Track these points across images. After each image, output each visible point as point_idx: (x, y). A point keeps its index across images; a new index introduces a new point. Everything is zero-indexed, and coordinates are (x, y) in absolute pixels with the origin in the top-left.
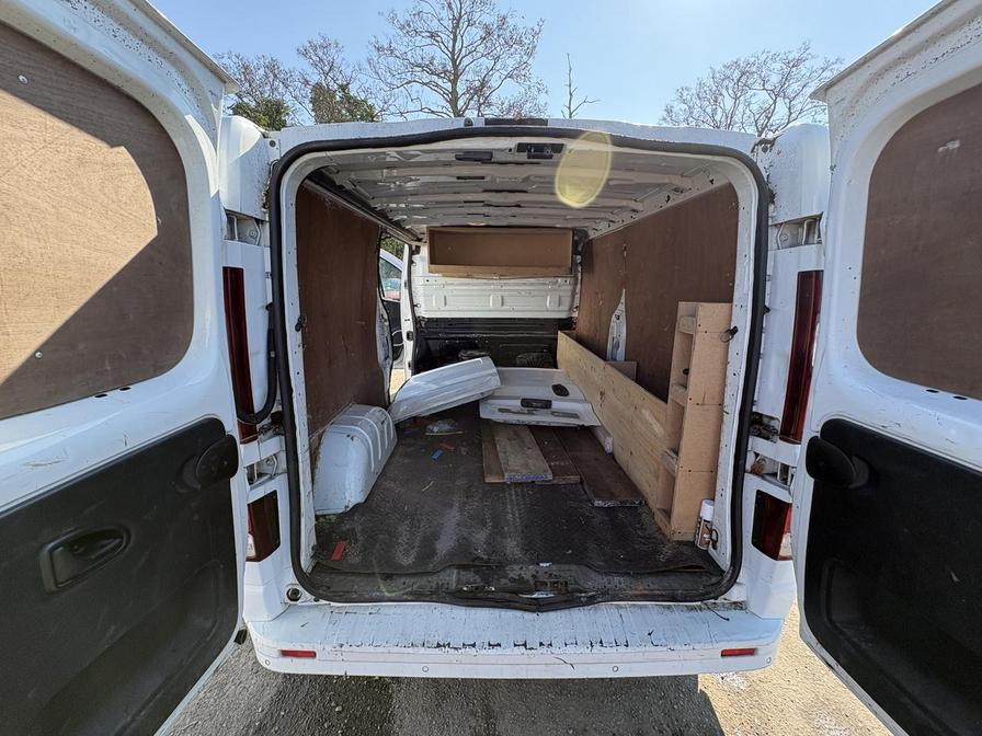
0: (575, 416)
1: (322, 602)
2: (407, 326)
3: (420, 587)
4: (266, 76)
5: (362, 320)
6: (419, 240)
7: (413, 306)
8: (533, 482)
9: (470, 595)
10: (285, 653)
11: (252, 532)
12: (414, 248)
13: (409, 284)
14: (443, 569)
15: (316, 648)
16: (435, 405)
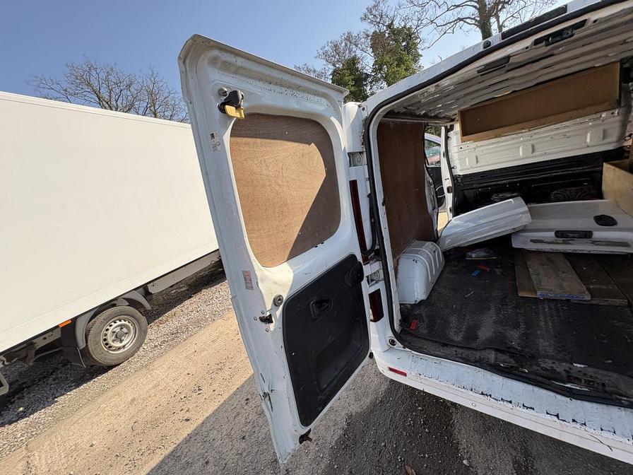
0: (625, 244)
1: (407, 349)
2: (447, 183)
3: (468, 355)
4: (346, 45)
5: (416, 188)
6: (453, 120)
7: (451, 168)
8: (569, 300)
9: (506, 370)
10: (391, 369)
11: (371, 308)
12: (449, 127)
13: (447, 154)
14: (484, 349)
15: (407, 372)
16: (473, 239)
